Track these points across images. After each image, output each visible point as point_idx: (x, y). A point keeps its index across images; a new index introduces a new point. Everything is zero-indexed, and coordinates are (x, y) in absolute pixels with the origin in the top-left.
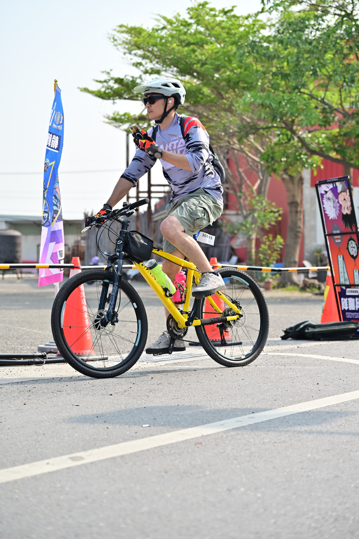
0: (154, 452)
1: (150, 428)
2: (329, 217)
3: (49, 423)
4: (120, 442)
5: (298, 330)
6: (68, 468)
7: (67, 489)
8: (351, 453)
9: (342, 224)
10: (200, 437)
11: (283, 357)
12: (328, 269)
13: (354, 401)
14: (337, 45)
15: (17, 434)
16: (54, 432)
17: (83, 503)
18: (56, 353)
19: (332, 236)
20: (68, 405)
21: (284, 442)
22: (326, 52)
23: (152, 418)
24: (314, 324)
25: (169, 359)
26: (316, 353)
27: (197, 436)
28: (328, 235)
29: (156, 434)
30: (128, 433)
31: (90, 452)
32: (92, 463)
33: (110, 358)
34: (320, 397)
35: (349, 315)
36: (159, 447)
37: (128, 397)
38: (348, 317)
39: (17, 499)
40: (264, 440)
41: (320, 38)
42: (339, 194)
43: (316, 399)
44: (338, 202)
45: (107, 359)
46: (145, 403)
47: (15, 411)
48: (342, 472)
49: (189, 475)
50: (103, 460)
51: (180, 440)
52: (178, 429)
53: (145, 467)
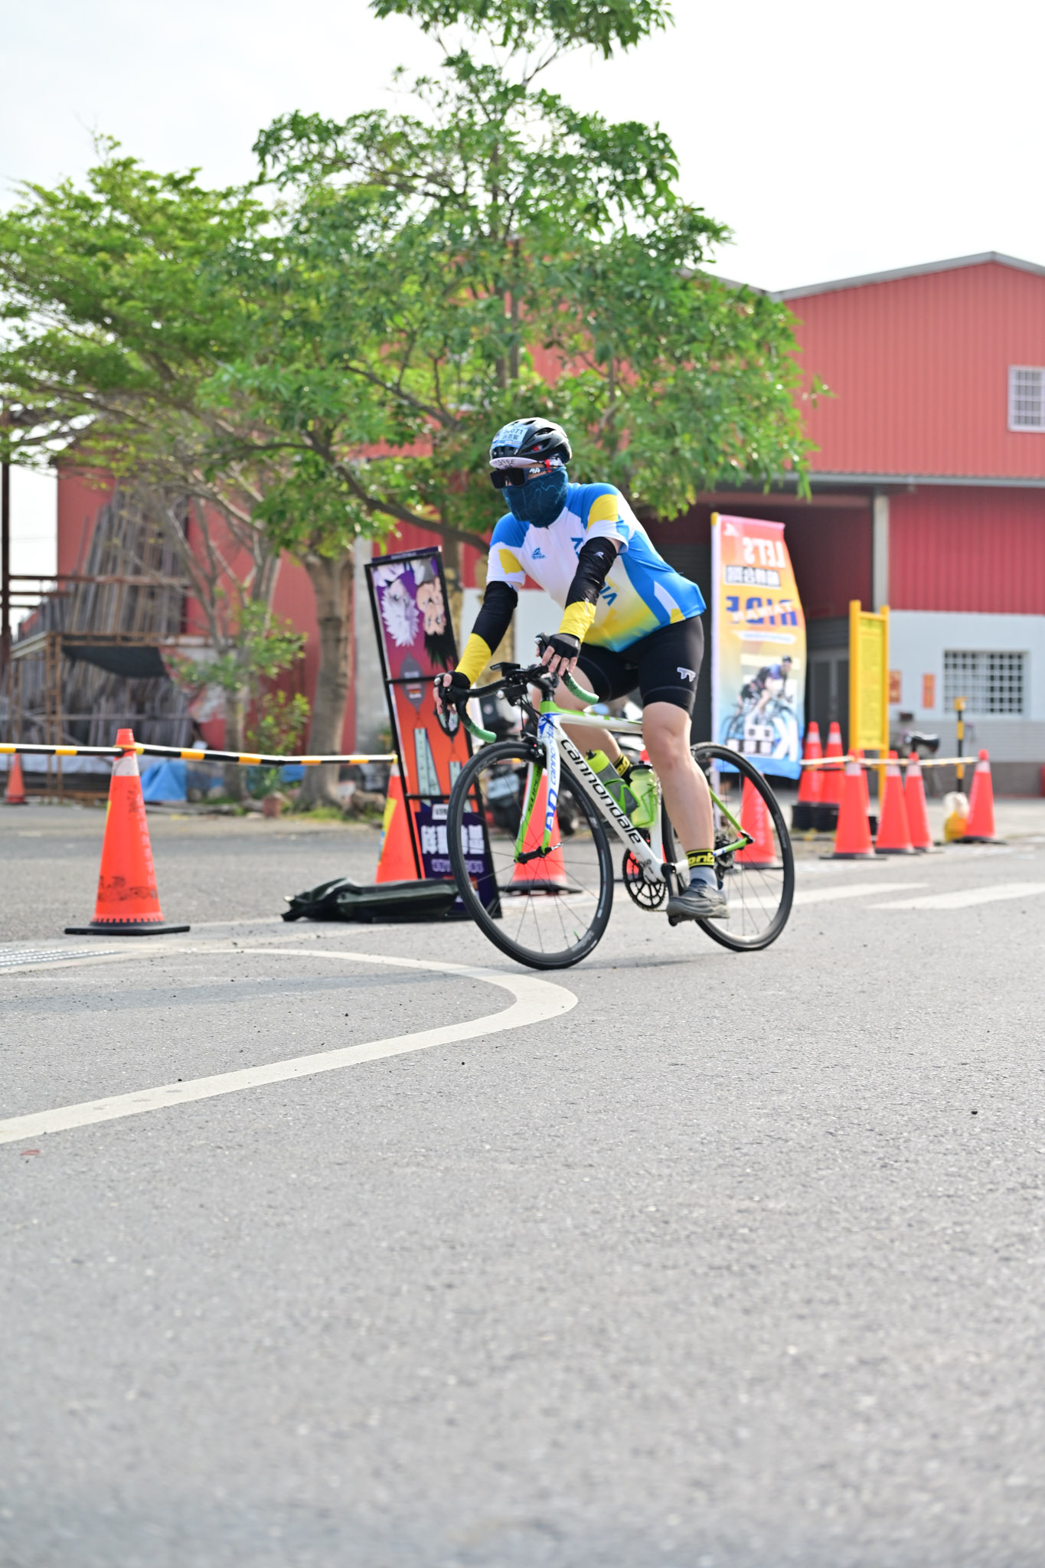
5: (321, 898)
8: (395, 1170)
9: (425, 655)
10: (40, 1138)
11: (278, 958)
12: (392, 761)
13: (424, 1052)
14: (429, 263)
19: (400, 686)
21: (241, 1146)
22: (403, 278)
24: (357, 884)
25: (11, 963)
26: (357, 950)
28: (392, 682)
34: (346, 1045)
35: (439, 866)
38: (436, 870)
40: (193, 1144)
41: (391, 246)
42: (418, 587)
43: (336, 1048)
44: (416, 607)
48: (366, 1214)
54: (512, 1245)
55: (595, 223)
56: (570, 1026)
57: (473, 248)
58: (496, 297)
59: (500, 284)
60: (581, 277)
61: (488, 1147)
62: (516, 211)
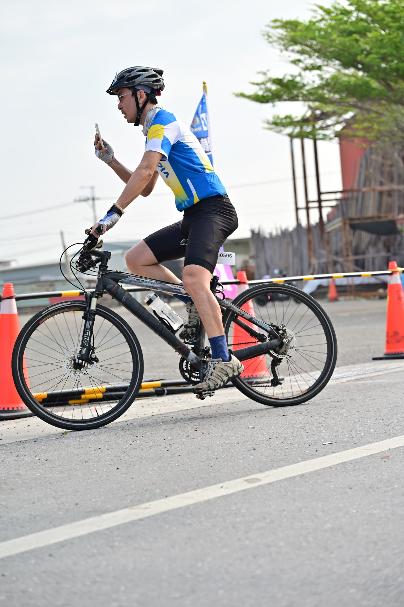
0: (336, 469)
1: (331, 445)
3: (223, 447)
4: (299, 461)
6: (243, 491)
7: (243, 511)
10: (387, 451)
15: (188, 460)
16: (228, 456)
17: (261, 524)
20: (242, 429)
23: (334, 435)
25: (350, 376)
27: (383, 450)
29: (338, 451)
30: (308, 452)
31: (267, 472)
32: (269, 484)
36: (342, 463)
37: (307, 416)
39: (190, 524)
46: (325, 421)
47: (185, 438)
49: (375, 489)
50: (282, 480)
51: (365, 455)
52: (362, 444)
53: (327, 484)
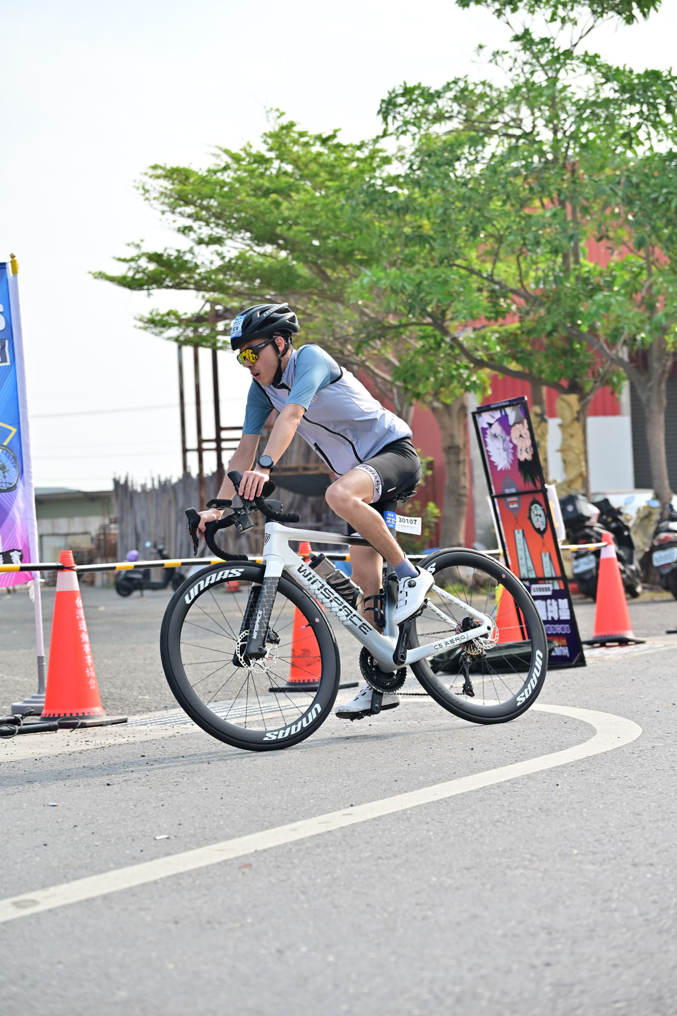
0: (164, 886)
1: (168, 841)
2: (496, 466)
4: (110, 869)
6: (6, 923)
8: (508, 872)
9: (519, 476)
10: (252, 854)
12: (499, 554)
13: (528, 777)
14: (509, 186)
17: (14, 989)
18: (39, 715)
19: (502, 499)
20: (37, 806)
21: (396, 856)
22: (490, 198)
23: (177, 822)
27: (246, 852)
28: (496, 497)
29: (176, 853)
30: (128, 852)
31: (52, 889)
32: (50, 911)
33: (131, 719)
34: (472, 772)
36: (176, 875)
40: (362, 855)
41: (481, 175)
42: (511, 427)
43: (465, 776)
44: (511, 441)
45: (125, 721)
46: (170, 797)
48: (486, 908)
49: (216, 925)
50: (72, 905)
51: (215, 860)
52: (216, 840)
53: (142, 913)
54: (593, 931)
55: (630, 146)
56: (636, 751)
57: (540, 171)
58: (559, 207)
59: (562, 197)
60: (621, 187)
61: (575, 852)
62: (572, 142)
